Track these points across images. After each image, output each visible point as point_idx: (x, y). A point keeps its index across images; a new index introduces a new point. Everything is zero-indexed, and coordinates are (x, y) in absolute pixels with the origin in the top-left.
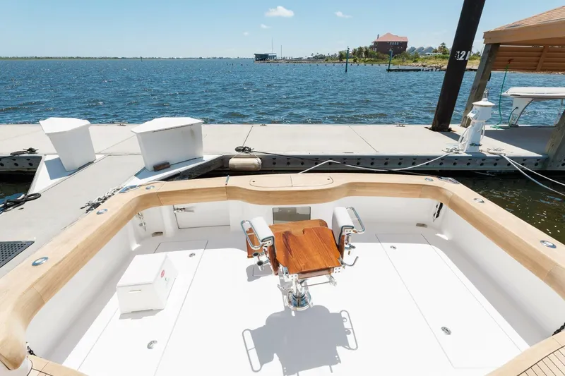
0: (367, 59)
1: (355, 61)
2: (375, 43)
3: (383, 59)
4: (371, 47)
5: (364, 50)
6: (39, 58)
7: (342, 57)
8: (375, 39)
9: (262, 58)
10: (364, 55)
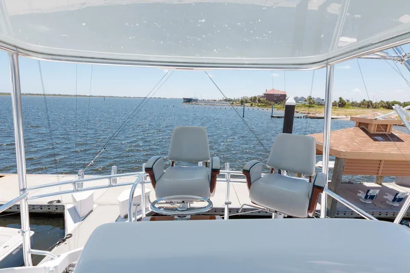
0: (260, 104)
1: (252, 105)
2: (265, 94)
3: (271, 105)
4: (262, 97)
5: (258, 98)
6: (32, 94)
7: (243, 102)
8: (265, 92)
9: (188, 101)
10: (257, 102)
